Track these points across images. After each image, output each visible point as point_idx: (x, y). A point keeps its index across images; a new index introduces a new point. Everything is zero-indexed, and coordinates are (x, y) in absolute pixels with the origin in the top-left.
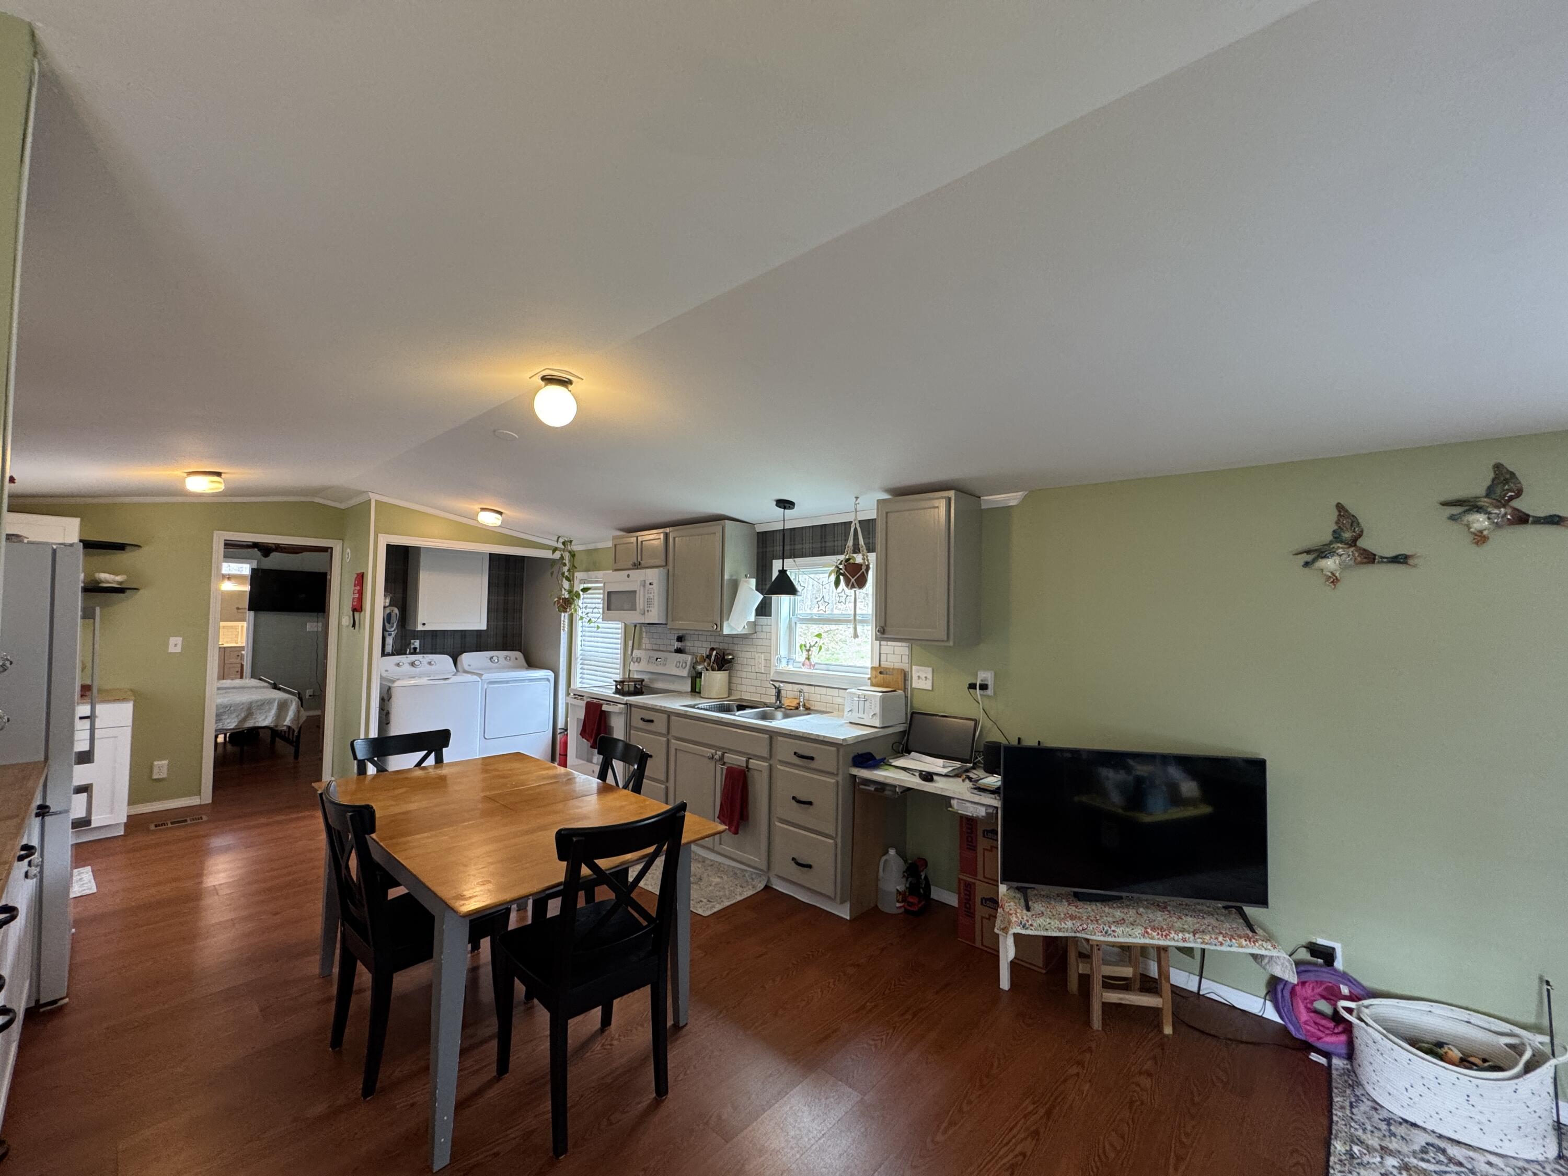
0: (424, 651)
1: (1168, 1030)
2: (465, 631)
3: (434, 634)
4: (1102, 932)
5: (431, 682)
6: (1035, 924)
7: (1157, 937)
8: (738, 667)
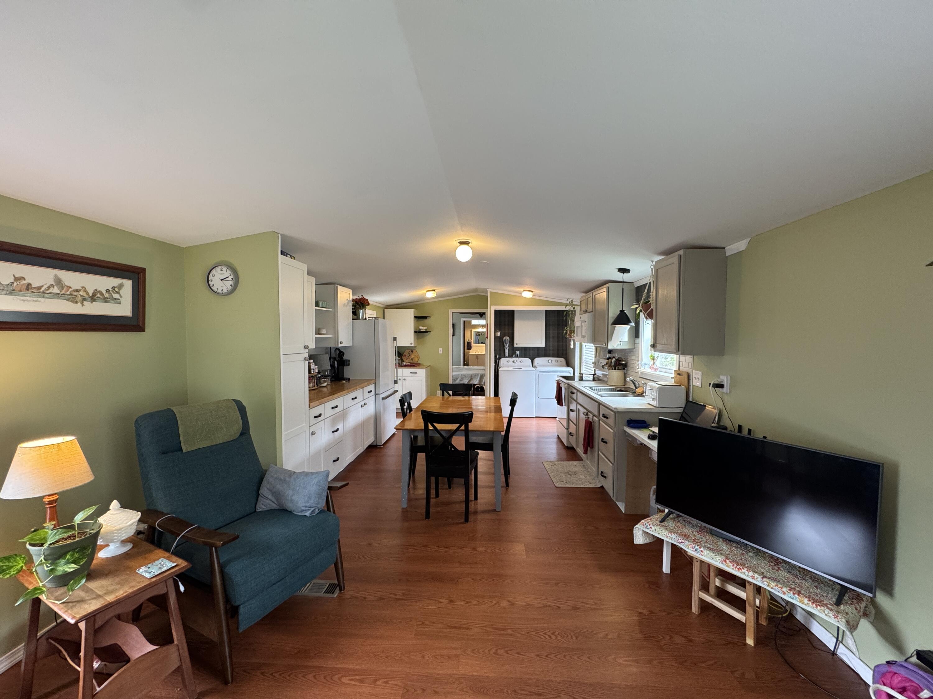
0: (521, 356)
1: (750, 641)
2: (539, 347)
3: (526, 349)
4: (693, 548)
5: (514, 369)
6: (653, 528)
7: (732, 567)
8: (629, 369)
